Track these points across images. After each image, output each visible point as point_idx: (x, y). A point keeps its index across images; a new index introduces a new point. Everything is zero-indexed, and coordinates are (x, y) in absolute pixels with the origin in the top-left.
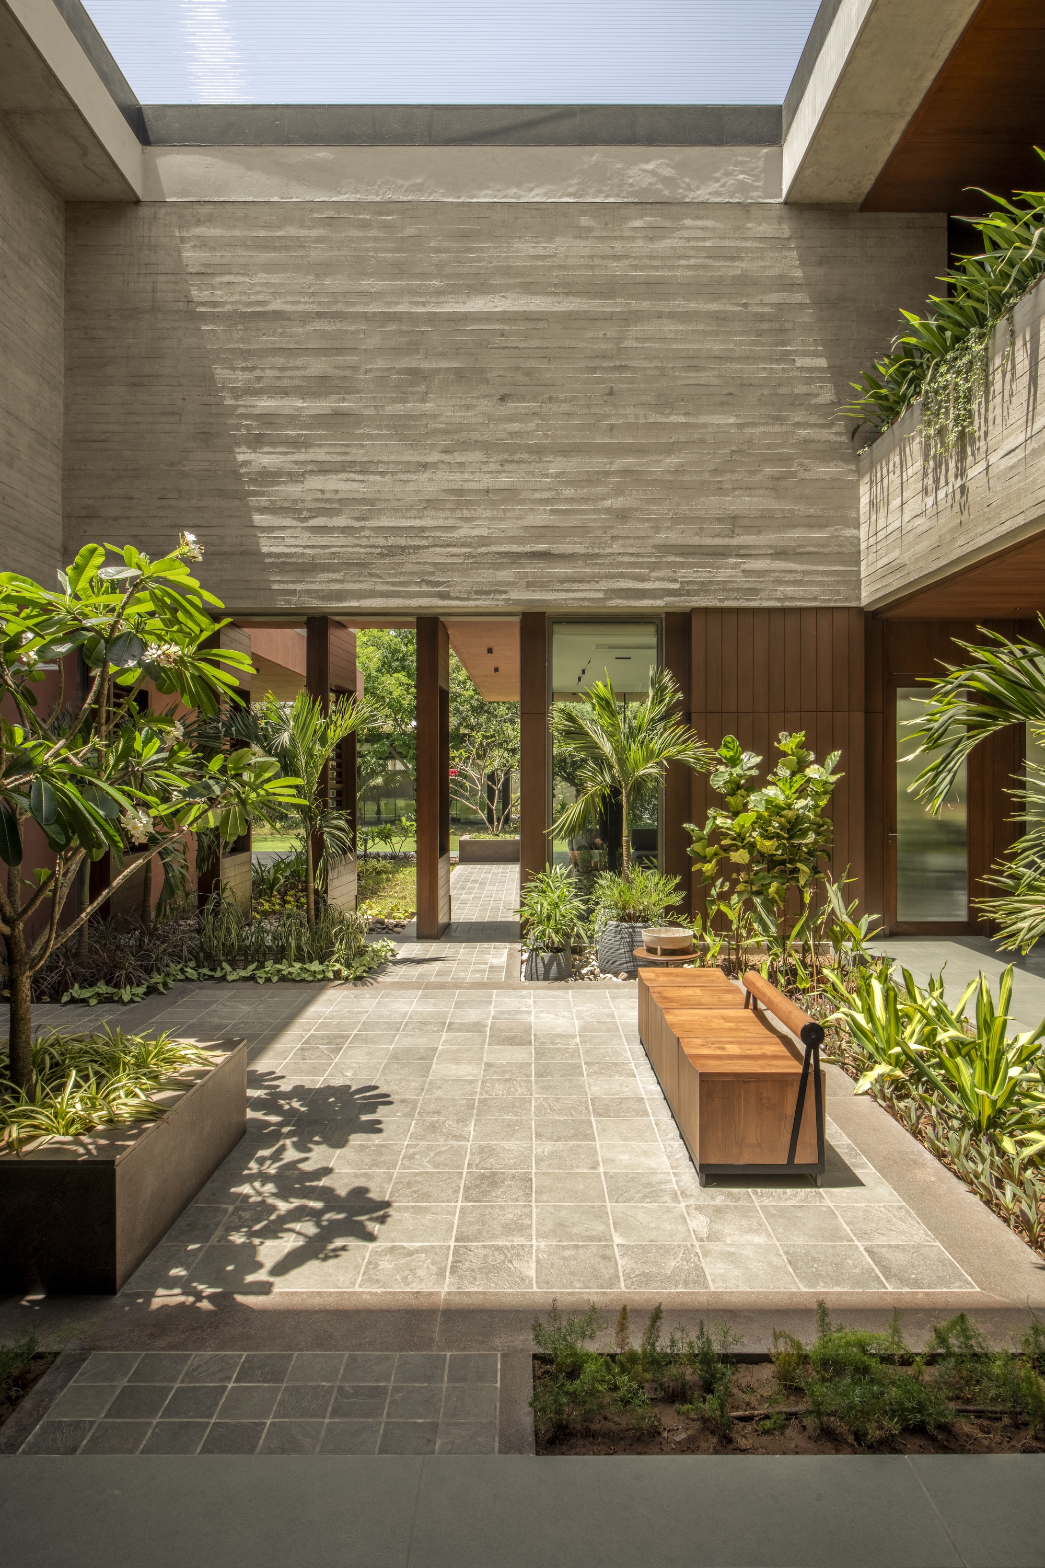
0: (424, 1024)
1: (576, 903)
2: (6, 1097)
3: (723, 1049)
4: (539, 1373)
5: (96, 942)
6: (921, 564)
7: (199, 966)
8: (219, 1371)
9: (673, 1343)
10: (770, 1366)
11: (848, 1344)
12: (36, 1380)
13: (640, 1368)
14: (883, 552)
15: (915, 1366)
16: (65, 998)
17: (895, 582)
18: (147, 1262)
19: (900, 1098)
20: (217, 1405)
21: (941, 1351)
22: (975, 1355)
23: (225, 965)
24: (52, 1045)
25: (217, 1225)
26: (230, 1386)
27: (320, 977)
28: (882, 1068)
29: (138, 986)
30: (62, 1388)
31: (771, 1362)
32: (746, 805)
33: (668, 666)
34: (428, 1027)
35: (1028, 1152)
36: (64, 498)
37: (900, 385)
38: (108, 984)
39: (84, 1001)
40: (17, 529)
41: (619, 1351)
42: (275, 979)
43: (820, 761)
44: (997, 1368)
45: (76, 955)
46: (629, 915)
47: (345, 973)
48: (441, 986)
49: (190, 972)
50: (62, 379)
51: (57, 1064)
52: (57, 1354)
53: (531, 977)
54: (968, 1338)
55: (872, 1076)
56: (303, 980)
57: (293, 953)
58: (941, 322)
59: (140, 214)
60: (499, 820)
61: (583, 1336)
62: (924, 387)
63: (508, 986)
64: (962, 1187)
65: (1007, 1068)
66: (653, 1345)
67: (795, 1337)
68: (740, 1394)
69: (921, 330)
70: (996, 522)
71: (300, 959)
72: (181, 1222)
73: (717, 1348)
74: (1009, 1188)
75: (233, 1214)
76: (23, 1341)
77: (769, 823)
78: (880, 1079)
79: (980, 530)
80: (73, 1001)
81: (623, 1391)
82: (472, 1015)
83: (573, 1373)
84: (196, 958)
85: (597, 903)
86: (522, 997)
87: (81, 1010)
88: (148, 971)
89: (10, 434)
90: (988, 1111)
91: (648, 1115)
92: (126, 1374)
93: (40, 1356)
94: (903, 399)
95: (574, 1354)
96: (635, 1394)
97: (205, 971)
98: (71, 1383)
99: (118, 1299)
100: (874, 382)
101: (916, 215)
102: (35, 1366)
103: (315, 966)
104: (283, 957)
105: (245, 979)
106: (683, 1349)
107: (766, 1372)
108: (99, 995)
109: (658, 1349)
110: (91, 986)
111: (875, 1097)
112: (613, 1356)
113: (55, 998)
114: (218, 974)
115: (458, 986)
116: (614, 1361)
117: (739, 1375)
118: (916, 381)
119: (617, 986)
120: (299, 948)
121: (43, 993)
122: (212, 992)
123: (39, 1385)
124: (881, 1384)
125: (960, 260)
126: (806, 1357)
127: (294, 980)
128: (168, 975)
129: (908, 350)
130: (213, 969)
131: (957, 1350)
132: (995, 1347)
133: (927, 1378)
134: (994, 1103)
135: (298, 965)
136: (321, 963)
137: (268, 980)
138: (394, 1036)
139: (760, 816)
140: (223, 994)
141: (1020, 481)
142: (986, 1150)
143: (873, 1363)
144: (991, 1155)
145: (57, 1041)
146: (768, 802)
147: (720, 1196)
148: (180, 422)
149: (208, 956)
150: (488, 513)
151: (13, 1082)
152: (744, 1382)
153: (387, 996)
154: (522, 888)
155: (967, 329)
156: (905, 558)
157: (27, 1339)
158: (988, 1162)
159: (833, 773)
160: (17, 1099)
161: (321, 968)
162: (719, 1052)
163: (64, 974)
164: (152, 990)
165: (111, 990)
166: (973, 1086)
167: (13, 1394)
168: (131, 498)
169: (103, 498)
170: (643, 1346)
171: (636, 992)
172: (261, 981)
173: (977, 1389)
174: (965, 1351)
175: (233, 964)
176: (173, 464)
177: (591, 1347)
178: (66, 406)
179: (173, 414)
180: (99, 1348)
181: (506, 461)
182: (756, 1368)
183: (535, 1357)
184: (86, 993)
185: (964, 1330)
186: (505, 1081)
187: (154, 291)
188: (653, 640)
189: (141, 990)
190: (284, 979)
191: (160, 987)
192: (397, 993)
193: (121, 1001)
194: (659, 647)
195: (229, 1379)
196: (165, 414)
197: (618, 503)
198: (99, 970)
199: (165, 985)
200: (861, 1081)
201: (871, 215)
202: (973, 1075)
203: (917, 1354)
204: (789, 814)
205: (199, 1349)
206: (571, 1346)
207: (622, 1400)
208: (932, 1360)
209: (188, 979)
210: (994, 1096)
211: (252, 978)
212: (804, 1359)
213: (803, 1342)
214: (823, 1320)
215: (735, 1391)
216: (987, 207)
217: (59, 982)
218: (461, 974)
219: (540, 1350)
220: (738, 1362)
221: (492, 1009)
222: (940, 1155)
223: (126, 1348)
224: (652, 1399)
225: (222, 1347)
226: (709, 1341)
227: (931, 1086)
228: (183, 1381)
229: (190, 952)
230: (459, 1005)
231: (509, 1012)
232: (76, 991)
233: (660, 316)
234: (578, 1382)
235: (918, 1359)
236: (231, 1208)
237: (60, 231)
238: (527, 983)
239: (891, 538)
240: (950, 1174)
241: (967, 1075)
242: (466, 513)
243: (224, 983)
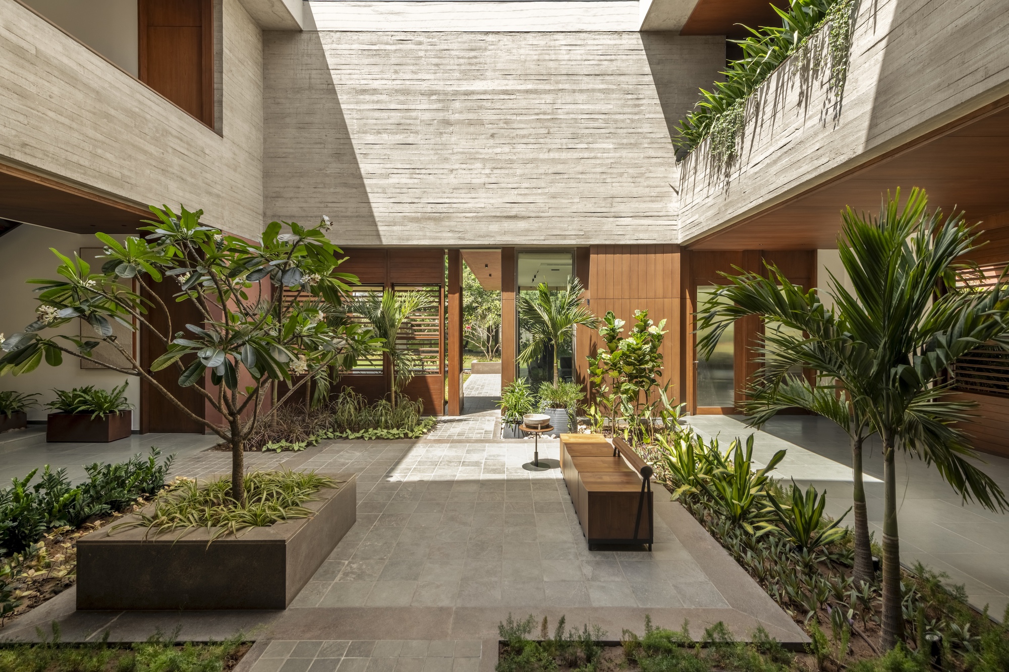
0: (450, 462)
1: (530, 398)
2: (230, 506)
3: (601, 478)
4: (502, 651)
5: (281, 419)
6: (709, 222)
7: (334, 431)
8: (337, 651)
9: (571, 635)
10: (621, 648)
11: (661, 637)
12: (242, 656)
13: (553, 649)
14: (690, 215)
15: (696, 648)
16: (264, 449)
17: (696, 232)
18: (302, 591)
19: (695, 503)
20: (335, 669)
21: (710, 641)
22: (727, 643)
23: (348, 430)
24: (255, 477)
25: (339, 571)
26: (342, 658)
27: (397, 436)
28: (685, 487)
29: (302, 442)
30: (256, 660)
31: (621, 645)
32: (617, 347)
33: (578, 276)
34: (452, 464)
35: (760, 533)
36: (264, 187)
37: (699, 128)
38: (286, 441)
39: (274, 450)
40: (239, 204)
41: (543, 639)
42: (374, 438)
43: (656, 324)
44: (739, 650)
45: (269, 426)
46: (557, 404)
47: (410, 435)
48: (460, 441)
49: (330, 435)
50: (262, 125)
51: (258, 487)
52: (253, 642)
53: (506, 437)
54: (724, 634)
55: (679, 491)
56: (388, 439)
57: (383, 425)
58: (721, 96)
59: (303, 37)
60: (492, 351)
61: (525, 631)
62: (712, 130)
63: (493, 441)
64: (725, 552)
65: (749, 489)
66: (560, 637)
67: (634, 633)
68: (605, 662)
69: (711, 100)
70: (748, 201)
71: (387, 427)
72: (321, 570)
73: (593, 638)
74: (749, 553)
75: (347, 565)
76: (237, 635)
77: (629, 357)
78: (684, 493)
79: (740, 205)
80: (268, 450)
81: (544, 661)
82: (475, 457)
83: (519, 651)
84: (333, 427)
85: (541, 398)
86: (501, 447)
87: (272, 455)
88: (308, 434)
89: (235, 154)
90: (739, 511)
91: (563, 511)
92: (289, 653)
93: (243, 643)
94: (700, 135)
95: (520, 641)
96: (551, 663)
97: (338, 434)
98: (260, 658)
99: (286, 612)
100: (686, 126)
101: (709, 37)
102: (243, 649)
103: (395, 431)
104: (379, 426)
105: (358, 438)
106: (576, 638)
107: (619, 651)
108: (282, 447)
109: (563, 639)
110: (278, 442)
111: (681, 503)
112: (539, 643)
113: (259, 449)
114: (344, 435)
115: (468, 441)
116: (540, 645)
117: (605, 653)
118: (708, 126)
119: (550, 442)
120: (386, 422)
121: (252, 446)
122: (341, 445)
123: (244, 659)
124: (677, 658)
125: (731, 63)
126: (639, 643)
127: (383, 439)
128: (318, 436)
129: (704, 110)
130: (342, 433)
131: (717, 640)
132: (738, 639)
133: (702, 656)
134: (742, 508)
135: (385, 431)
136: (398, 429)
137: (370, 438)
138: (434, 469)
139: (624, 354)
140: (346, 446)
141: (760, 180)
142: (738, 532)
143: (674, 648)
144: (741, 535)
145: (258, 475)
146: (629, 346)
147: (599, 556)
148: (324, 148)
149: (339, 426)
150: (484, 195)
151: (234, 498)
152: (607, 656)
153: (431, 447)
154: (502, 390)
155: (735, 99)
156: (701, 219)
157: (238, 634)
158: (739, 538)
159: (663, 330)
160: (236, 507)
161: (397, 432)
162: (599, 480)
163: (264, 435)
164: (309, 444)
165: (288, 444)
166: (732, 498)
167: (230, 664)
168: (299, 188)
169: (284, 188)
170: (556, 637)
171: (559, 444)
172: (366, 439)
173: (728, 661)
174: (722, 641)
175: (353, 430)
176: (321, 170)
177: (529, 637)
178: (265, 139)
179: (321, 143)
180: (276, 639)
181: (494, 168)
182: (614, 649)
183: (500, 642)
184: (275, 446)
185: (722, 630)
186: (491, 493)
187: (310, 78)
188: (571, 261)
189: (304, 444)
190: (378, 438)
191: (314, 442)
192: (436, 445)
193: (293, 450)
194: (573, 264)
195: (342, 655)
196: (316, 143)
197: (552, 190)
198: (282, 434)
199: (316, 441)
200: (674, 494)
201: (686, 37)
202: (732, 492)
203: (697, 642)
204: (640, 352)
205: (327, 639)
206: (519, 637)
207: (543, 666)
208: (705, 645)
209: (328, 438)
210: (742, 504)
211: (362, 437)
212: (639, 645)
213: (638, 636)
214: (648, 625)
215: (603, 661)
216: (745, 34)
217: (261, 440)
218: (470, 435)
219: (502, 639)
220: (605, 646)
221: (485, 454)
222: (713, 534)
223: (290, 638)
224: (560, 665)
225: (339, 637)
226: (589, 635)
227: (711, 497)
228: (318, 656)
229: (330, 424)
230: (468, 452)
231: (494, 456)
232: (270, 445)
233: (574, 91)
234: (521, 657)
235: (697, 645)
236: (346, 562)
237: (260, 46)
238: (504, 440)
239: (694, 208)
240: (718, 544)
241: (729, 492)
242: (473, 195)
243: (347, 440)
